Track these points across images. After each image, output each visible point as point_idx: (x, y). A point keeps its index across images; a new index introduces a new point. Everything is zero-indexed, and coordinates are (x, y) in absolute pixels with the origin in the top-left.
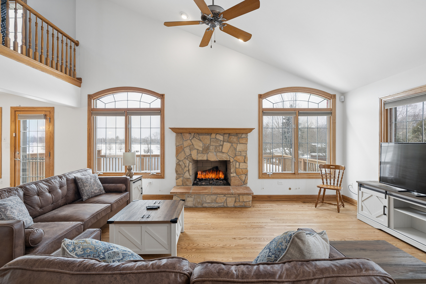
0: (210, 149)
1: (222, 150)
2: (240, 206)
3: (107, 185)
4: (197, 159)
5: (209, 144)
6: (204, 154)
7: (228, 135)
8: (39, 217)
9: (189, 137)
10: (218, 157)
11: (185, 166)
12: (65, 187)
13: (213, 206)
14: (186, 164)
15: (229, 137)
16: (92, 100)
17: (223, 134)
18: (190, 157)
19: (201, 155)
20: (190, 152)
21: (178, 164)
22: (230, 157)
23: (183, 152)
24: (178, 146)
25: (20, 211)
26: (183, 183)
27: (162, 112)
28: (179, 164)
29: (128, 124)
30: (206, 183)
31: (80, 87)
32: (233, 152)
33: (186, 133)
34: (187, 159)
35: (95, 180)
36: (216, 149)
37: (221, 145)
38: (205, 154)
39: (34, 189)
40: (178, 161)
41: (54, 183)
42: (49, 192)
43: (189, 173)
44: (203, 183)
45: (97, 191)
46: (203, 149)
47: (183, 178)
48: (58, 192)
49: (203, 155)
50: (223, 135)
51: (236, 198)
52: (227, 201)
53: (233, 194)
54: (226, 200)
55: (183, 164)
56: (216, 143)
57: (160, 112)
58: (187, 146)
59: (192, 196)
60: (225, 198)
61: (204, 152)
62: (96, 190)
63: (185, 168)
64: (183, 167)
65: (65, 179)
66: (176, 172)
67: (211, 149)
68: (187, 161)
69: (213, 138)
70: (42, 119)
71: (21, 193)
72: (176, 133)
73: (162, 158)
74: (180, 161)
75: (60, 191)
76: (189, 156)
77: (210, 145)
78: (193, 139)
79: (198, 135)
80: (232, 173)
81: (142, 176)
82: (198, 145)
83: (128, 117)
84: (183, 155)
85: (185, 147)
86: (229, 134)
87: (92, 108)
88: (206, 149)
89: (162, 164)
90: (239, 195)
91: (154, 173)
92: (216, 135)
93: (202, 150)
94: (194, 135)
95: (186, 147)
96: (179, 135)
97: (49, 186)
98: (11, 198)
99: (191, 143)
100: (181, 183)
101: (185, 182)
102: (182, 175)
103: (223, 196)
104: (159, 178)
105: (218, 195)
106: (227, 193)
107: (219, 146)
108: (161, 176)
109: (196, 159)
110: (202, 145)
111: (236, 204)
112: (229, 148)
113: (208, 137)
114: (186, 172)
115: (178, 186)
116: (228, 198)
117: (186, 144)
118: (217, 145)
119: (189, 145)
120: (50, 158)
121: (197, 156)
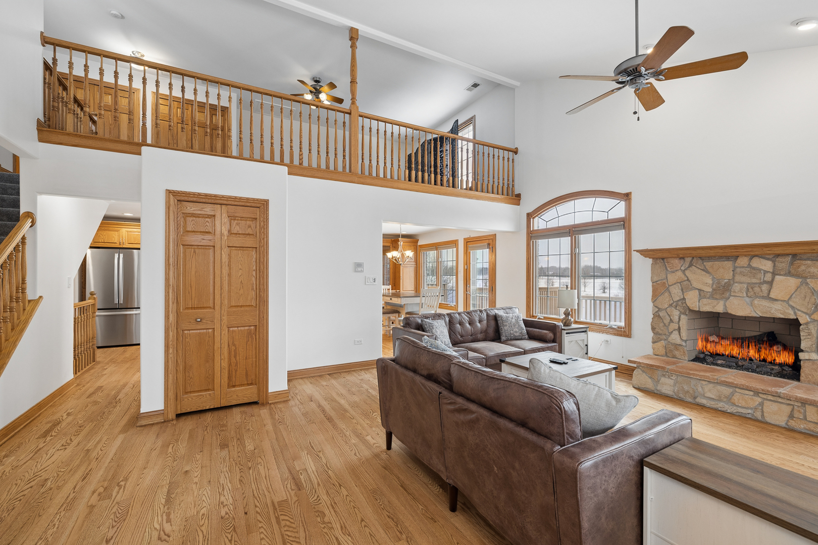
0: (732, 290)
1: (769, 294)
2: (807, 432)
3: (531, 329)
4: (699, 308)
5: (729, 279)
6: (716, 299)
7: (789, 258)
8: (459, 345)
9: (680, 265)
10: (755, 309)
11: (671, 321)
12: (485, 322)
13: (723, 409)
14: (673, 317)
15: (792, 263)
16: (532, 219)
17: (774, 257)
18: (683, 304)
19: (710, 301)
20: (683, 294)
21: (656, 316)
22: (799, 310)
23: (667, 294)
24: (657, 281)
25: (442, 332)
26: (666, 352)
27: (626, 225)
28: (658, 314)
29: (575, 247)
30: (728, 363)
31: (519, 205)
32: (807, 299)
33: (673, 259)
34: (676, 307)
35: (517, 321)
36: (750, 290)
37: (765, 282)
38: (719, 299)
39: (457, 318)
40: (657, 309)
41: (474, 316)
42: (469, 324)
43: (680, 335)
44: (719, 362)
45: (517, 334)
46: (714, 290)
47: (666, 342)
48: (477, 326)
49: (715, 302)
50: (774, 259)
51: (793, 410)
52: (762, 408)
53: (779, 397)
54: (762, 404)
55: (667, 316)
56: (750, 277)
57: (624, 223)
58: (675, 282)
59: (672, 376)
60: (760, 400)
61: (718, 296)
62: (516, 332)
63: (671, 324)
64: (667, 320)
65: (485, 314)
66: (653, 329)
67: (736, 291)
68: (675, 310)
69: (743, 267)
70: (485, 249)
71: (447, 319)
72: (653, 258)
73: (627, 302)
74: (659, 309)
75: (479, 325)
76: (680, 303)
77: (733, 281)
78: (690, 268)
79: (702, 260)
80: (802, 351)
81: (588, 327)
82: (702, 280)
83: (575, 237)
84: (667, 300)
85: (670, 284)
86: (794, 256)
87: (532, 230)
88: (723, 290)
89: (627, 312)
90: (804, 403)
91: (613, 327)
92: (751, 259)
93: (712, 291)
94: (692, 260)
95: (672, 285)
96: (658, 262)
97: (469, 318)
98: (439, 321)
99: (683, 276)
100: (663, 352)
101: (671, 351)
102: (664, 337)
103: (752, 393)
104: (621, 335)
105: (736, 387)
106: (763, 390)
107: (760, 283)
108: (625, 332)
109: (697, 309)
110: (710, 282)
111: (792, 424)
112: (794, 290)
113: (729, 264)
114: (674, 332)
115: (656, 355)
116: (767, 403)
117: (672, 278)
118: (754, 281)
119: (679, 281)
120: (492, 294)
121: (699, 302)
